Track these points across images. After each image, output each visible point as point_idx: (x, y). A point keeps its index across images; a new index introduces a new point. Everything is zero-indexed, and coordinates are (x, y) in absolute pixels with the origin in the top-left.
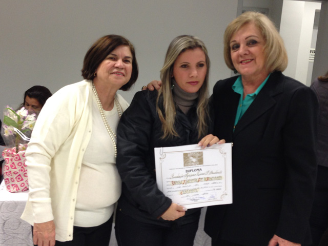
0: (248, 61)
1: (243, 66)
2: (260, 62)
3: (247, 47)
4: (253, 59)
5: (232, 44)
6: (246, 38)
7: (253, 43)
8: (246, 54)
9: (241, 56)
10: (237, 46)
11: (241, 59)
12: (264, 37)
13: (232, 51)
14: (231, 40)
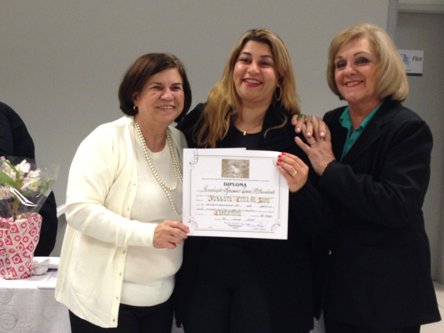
0: (355, 83)
1: (349, 89)
2: (370, 86)
3: (354, 66)
4: (362, 82)
5: (337, 61)
6: (355, 55)
7: (362, 60)
8: (353, 74)
9: (347, 76)
10: (343, 64)
11: (346, 80)
12: (378, 55)
13: (336, 70)
14: (337, 56)
